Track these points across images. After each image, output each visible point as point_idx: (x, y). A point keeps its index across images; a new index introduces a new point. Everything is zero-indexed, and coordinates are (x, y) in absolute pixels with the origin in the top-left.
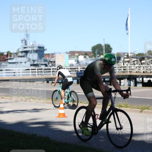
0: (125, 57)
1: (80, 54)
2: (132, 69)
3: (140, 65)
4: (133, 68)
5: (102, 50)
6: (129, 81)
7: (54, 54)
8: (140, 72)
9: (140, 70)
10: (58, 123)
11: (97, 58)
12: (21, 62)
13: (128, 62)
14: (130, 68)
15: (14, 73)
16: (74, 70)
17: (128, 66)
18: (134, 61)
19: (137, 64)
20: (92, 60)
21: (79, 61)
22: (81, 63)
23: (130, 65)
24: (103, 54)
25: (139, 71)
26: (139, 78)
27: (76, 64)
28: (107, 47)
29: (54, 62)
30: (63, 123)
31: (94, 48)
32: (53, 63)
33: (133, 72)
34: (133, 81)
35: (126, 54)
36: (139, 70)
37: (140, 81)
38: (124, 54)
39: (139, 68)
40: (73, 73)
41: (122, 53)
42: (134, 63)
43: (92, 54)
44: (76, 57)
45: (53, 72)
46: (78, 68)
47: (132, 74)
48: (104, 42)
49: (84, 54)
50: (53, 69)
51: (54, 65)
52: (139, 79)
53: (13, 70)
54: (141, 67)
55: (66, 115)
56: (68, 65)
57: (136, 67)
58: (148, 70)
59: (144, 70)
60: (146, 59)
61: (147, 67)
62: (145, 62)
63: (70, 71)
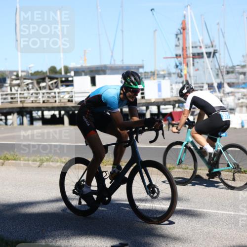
0: (14, 77)
2: (24, 98)
3: (37, 90)
4: (26, 95)
6: (21, 117)
8: (38, 101)
9: (38, 99)
13: (19, 85)
14: (21, 96)
17: (19, 92)
18: (28, 84)
19: (33, 88)
23: (21, 91)
25: (36, 101)
26: (36, 112)
33: (26, 102)
34: (26, 117)
35: (15, 73)
36: (36, 99)
37: (39, 116)
38: (11, 72)
39: (36, 96)
41: (8, 71)
42: (28, 87)
47: (25, 105)
52: (37, 114)
54: (39, 93)
57: (32, 94)
58: (50, 98)
59: (44, 99)
60: (47, 80)
61: (50, 93)
62: (46, 86)
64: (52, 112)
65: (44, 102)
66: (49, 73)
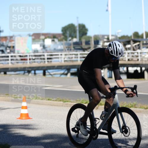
0: (105, 40)
1: (46, 36)
5: (75, 32)
7: (13, 37)
8: (124, 60)
9: (124, 57)
10: (19, 127)
11: (68, 42)
16: (39, 57)
20: (62, 44)
21: (46, 46)
22: (48, 49)
24: (76, 37)
25: (122, 59)
26: (123, 68)
27: (42, 49)
28: (81, 28)
29: (13, 47)
30: (26, 127)
31: (65, 29)
32: (12, 49)
35: (106, 37)
37: (125, 71)
38: (103, 36)
40: (37, 62)
41: (101, 35)
43: (62, 37)
44: (41, 40)
45: (11, 60)
46: (44, 55)
48: (78, 21)
49: (52, 37)
50: (12, 56)
51: (14, 52)
52: (123, 69)
54: (125, 53)
55: (30, 116)
56: (31, 51)
58: (134, 57)
59: (129, 58)
60: (132, 42)
61: (133, 53)
62: (131, 47)
63: (34, 59)
64: (135, 68)
65: (129, 60)
66: (134, 37)
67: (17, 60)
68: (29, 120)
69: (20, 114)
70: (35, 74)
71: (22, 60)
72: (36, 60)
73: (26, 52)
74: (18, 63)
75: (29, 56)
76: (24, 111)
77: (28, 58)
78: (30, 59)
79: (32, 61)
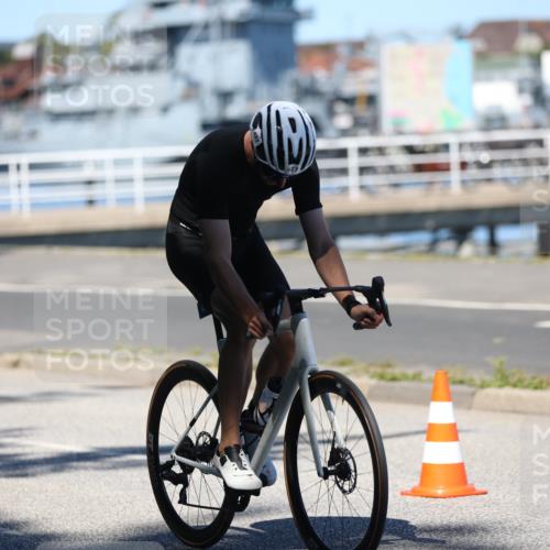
7: (371, 48)
12: (135, 110)
15: (90, 182)
16: (516, 155)
29: (371, 100)
32: (362, 110)
40: (506, 180)
44: (524, 61)
45: (363, 170)
46: (540, 143)
50: (363, 151)
51: (373, 126)
53: (77, 165)
56: (467, 121)
63: (489, 166)
67: (392, 169)
68: (468, 499)
69: (419, 468)
70: (493, 245)
71: (419, 168)
72: (497, 172)
73: (441, 125)
74: (396, 186)
75: (461, 146)
76: (442, 454)
77: (454, 157)
78: (464, 165)
79: (473, 172)
